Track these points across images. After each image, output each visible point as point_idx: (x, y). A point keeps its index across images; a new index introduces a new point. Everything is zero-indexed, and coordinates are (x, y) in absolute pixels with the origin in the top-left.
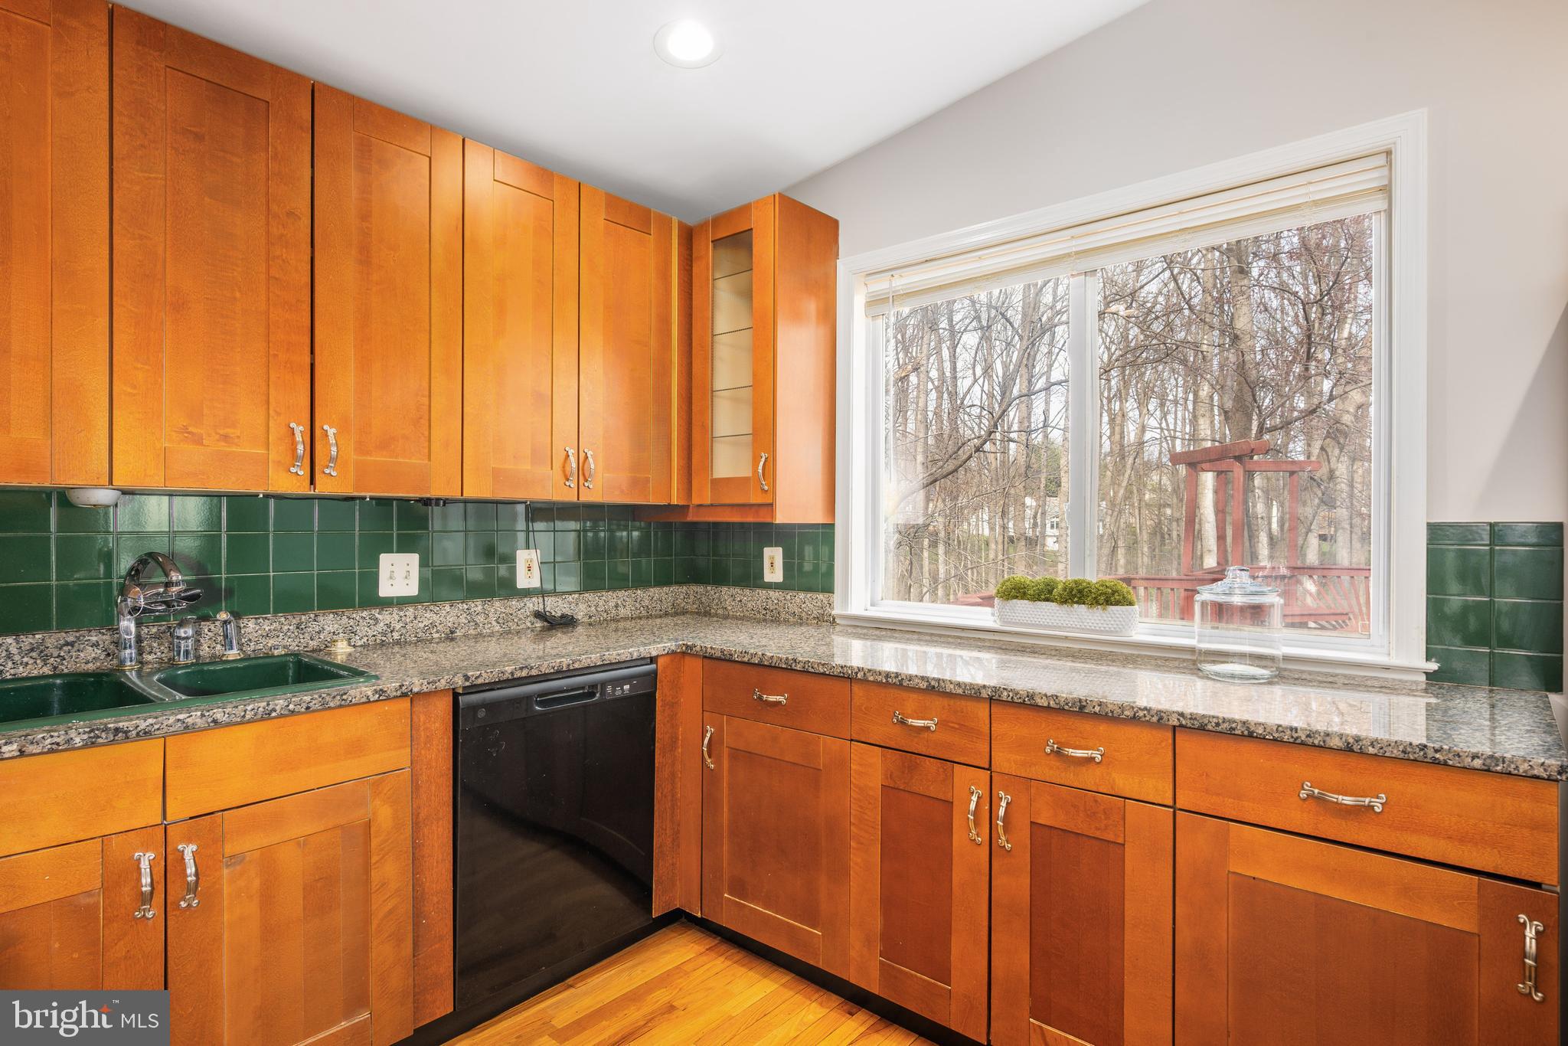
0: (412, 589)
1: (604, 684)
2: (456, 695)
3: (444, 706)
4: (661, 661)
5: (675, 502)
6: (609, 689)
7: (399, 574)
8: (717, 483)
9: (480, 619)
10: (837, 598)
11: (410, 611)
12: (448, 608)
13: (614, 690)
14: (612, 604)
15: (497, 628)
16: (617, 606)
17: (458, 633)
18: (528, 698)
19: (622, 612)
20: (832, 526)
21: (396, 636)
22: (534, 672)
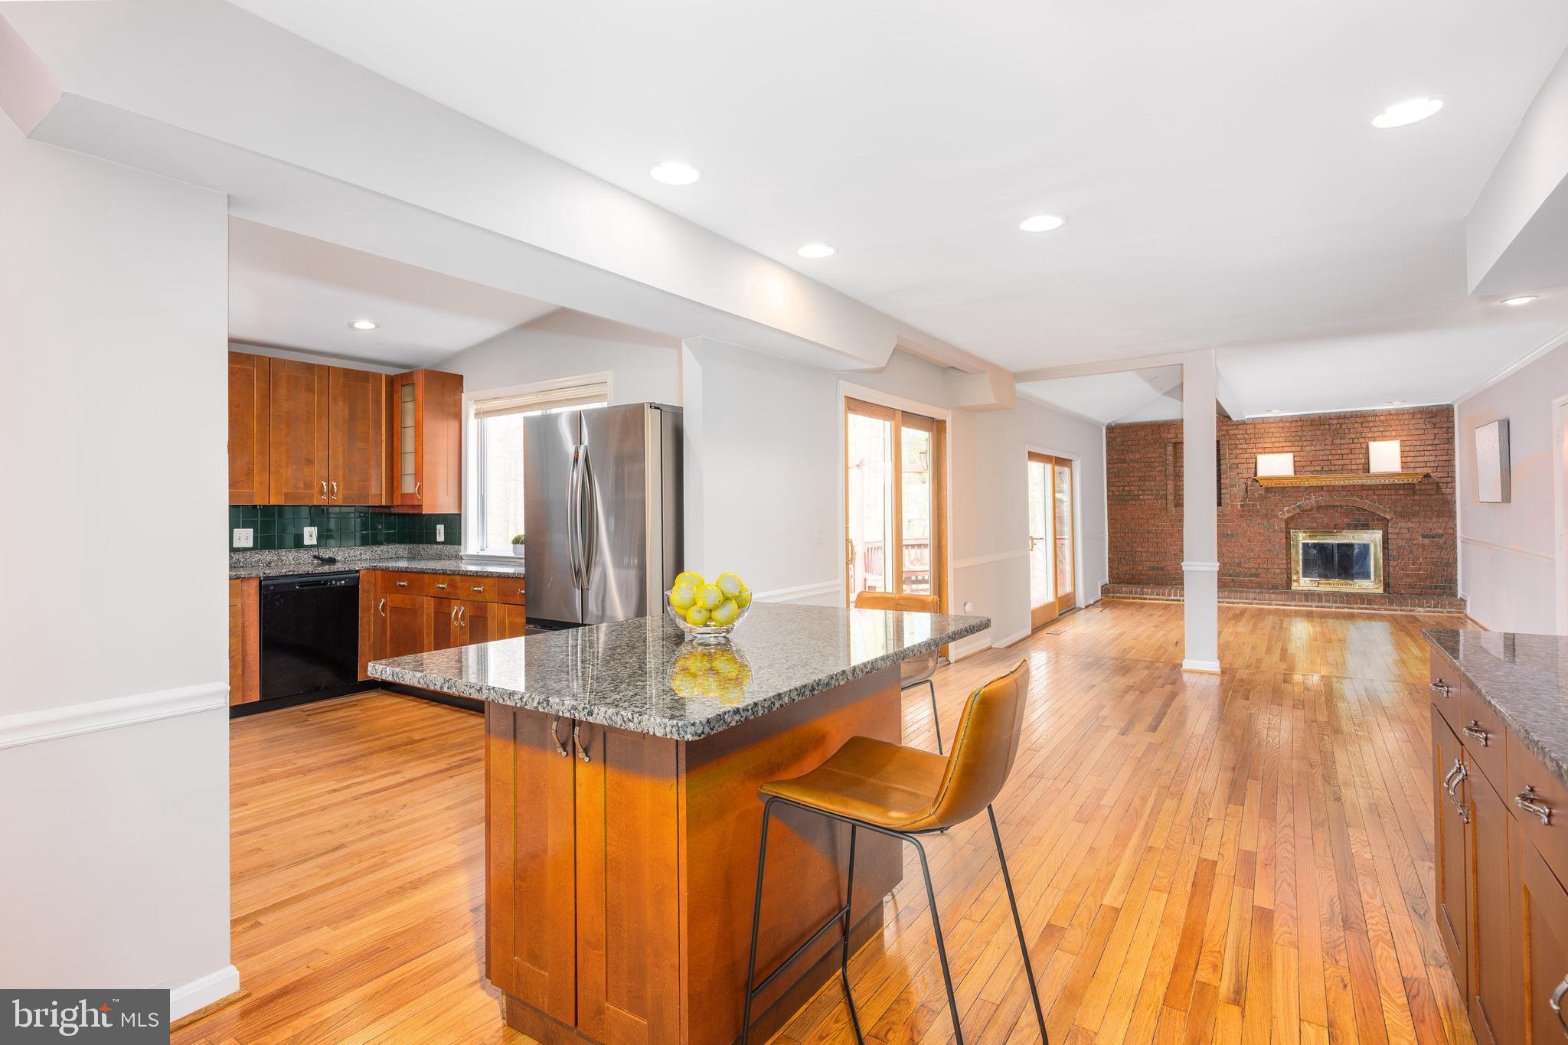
0: (250, 545)
1: (331, 581)
2: (260, 582)
3: (255, 584)
4: (361, 572)
5: (384, 504)
6: (334, 582)
7: (243, 537)
8: (404, 496)
9: (284, 558)
10: (462, 547)
11: (249, 553)
12: (267, 553)
13: (336, 583)
14: (358, 553)
15: (293, 562)
16: (361, 554)
17: (273, 564)
18: (294, 584)
19: (364, 557)
20: (460, 515)
21: (241, 564)
22: (296, 573)
